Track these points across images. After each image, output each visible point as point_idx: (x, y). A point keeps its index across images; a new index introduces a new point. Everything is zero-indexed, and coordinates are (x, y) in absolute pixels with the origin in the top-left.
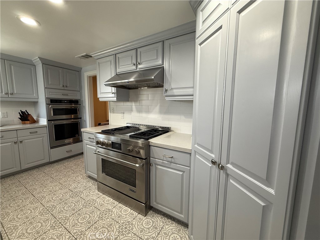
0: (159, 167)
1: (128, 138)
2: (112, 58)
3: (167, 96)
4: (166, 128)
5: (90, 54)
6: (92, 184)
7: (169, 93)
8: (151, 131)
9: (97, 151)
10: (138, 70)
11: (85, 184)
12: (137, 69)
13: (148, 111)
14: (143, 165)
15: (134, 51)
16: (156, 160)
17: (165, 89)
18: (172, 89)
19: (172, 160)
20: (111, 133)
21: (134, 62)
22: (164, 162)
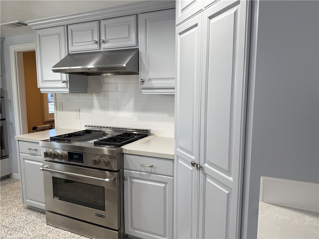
0: (136, 181)
1: (92, 146)
2: (61, 30)
3: (144, 89)
4: (144, 130)
5: (26, 22)
6: (37, 217)
7: (146, 85)
8: (123, 136)
9: (45, 166)
10: (102, 50)
11: (25, 217)
12: (100, 49)
13: (117, 108)
14: (114, 179)
15: (96, 24)
16: (132, 172)
17: (141, 80)
18: (150, 79)
19: (151, 169)
20: (64, 140)
21: (96, 38)
22: (142, 173)
